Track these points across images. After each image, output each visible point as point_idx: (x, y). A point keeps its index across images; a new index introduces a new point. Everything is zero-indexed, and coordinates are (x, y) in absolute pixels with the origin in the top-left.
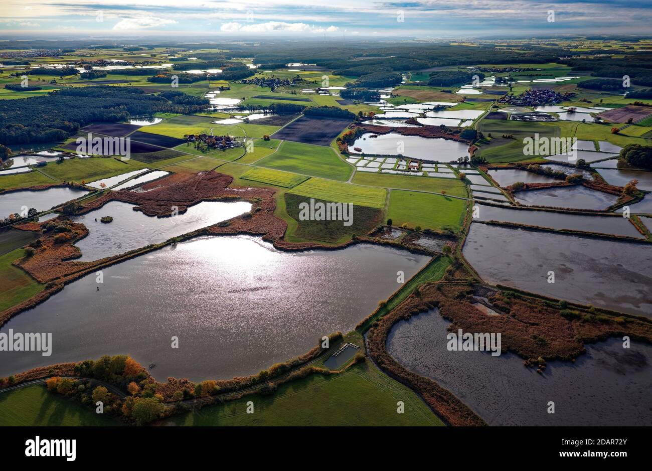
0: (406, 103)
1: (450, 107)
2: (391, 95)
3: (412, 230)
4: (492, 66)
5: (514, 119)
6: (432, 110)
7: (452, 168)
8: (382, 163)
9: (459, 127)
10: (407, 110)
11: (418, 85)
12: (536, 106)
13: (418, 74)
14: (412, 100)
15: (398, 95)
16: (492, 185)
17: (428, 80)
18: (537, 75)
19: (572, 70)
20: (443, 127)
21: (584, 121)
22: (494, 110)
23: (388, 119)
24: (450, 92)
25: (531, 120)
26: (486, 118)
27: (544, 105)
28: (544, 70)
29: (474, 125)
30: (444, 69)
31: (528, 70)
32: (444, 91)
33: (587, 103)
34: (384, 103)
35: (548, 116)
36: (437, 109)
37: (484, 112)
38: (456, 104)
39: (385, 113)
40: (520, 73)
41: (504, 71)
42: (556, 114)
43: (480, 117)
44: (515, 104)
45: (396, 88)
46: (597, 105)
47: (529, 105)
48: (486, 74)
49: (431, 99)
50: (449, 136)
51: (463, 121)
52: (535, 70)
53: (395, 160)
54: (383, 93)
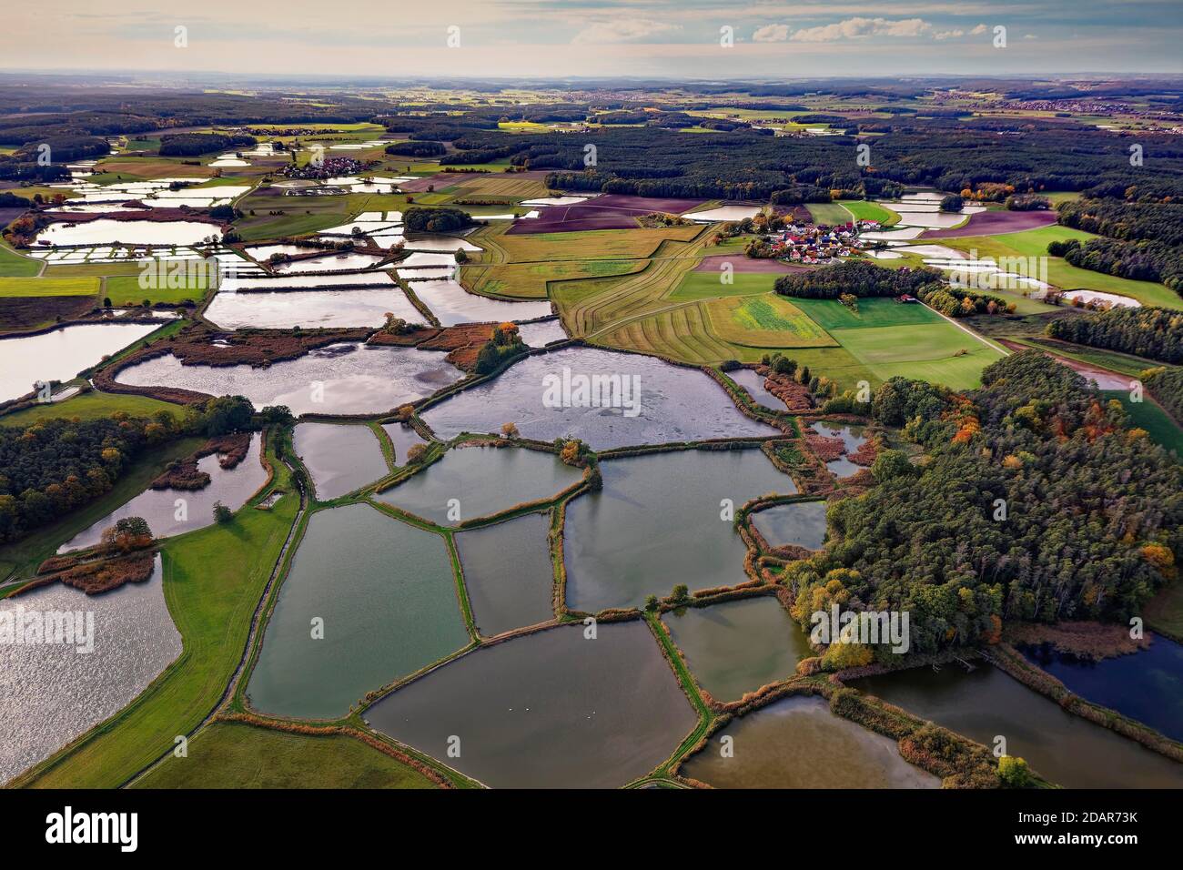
0: (120, 180)
1: (197, 184)
2: (92, 170)
3: (140, 306)
4: (271, 126)
5: (291, 193)
6: (167, 189)
7: (196, 250)
8: (88, 254)
9: (210, 207)
10: (124, 191)
11: (141, 155)
12: (325, 177)
13: (138, 139)
14: (134, 177)
15: (105, 172)
16: (248, 261)
17: (158, 146)
18: (336, 139)
19: (388, 131)
20: (183, 207)
21: (379, 193)
22: (266, 185)
23: (91, 203)
24: (198, 164)
25: (315, 195)
26: (252, 195)
27: (336, 177)
28: (350, 132)
29: (232, 203)
30: (187, 131)
31: (325, 132)
32: (187, 163)
33: (390, 172)
34: (80, 183)
35: (338, 190)
36: (176, 187)
37: (250, 188)
38: (208, 180)
39: (84, 196)
40: (312, 137)
41: (288, 133)
42: (348, 187)
43: (242, 195)
44: (296, 177)
45: (101, 161)
46: (404, 174)
47: (315, 178)
48: (259, 138)
49: (164, 174)
50: (194, 218)
51: (215, 199)
52: (336, 132)
53: (110, 249)
54: (76, 170)
